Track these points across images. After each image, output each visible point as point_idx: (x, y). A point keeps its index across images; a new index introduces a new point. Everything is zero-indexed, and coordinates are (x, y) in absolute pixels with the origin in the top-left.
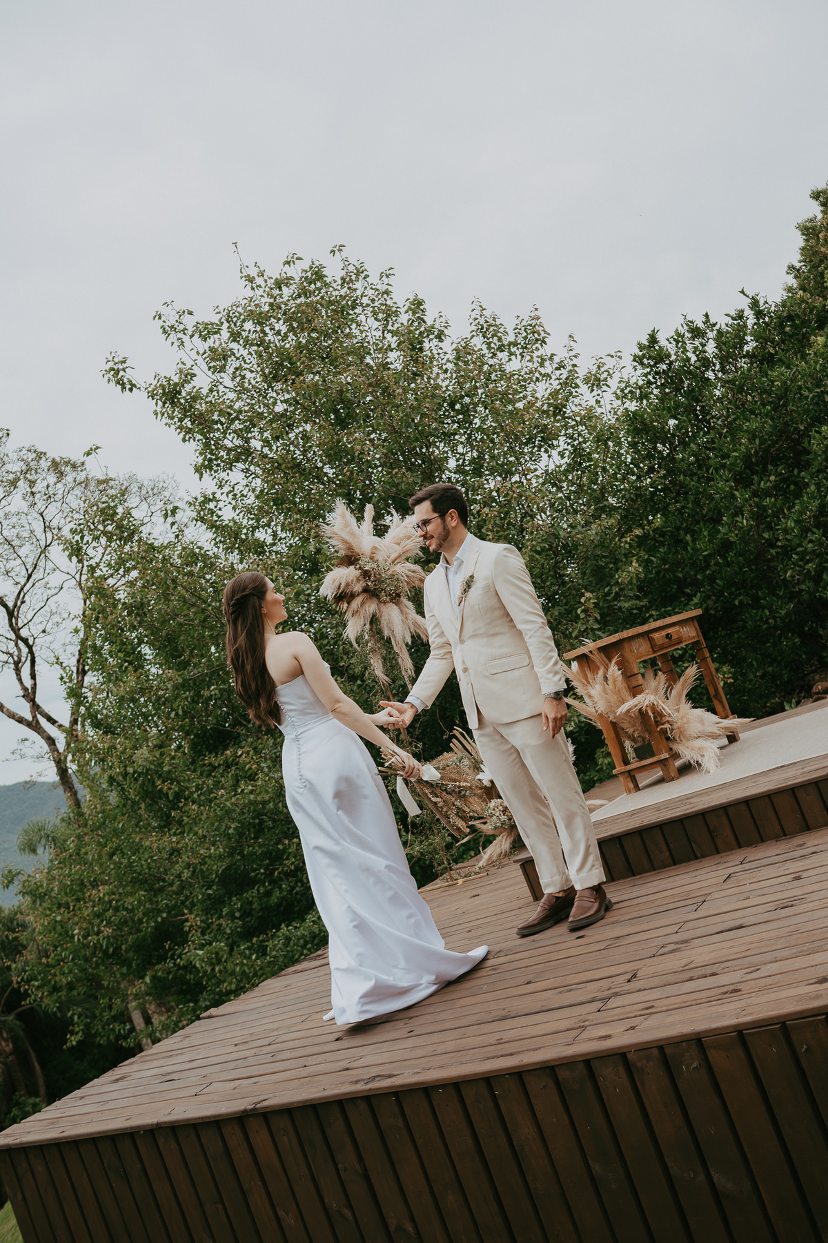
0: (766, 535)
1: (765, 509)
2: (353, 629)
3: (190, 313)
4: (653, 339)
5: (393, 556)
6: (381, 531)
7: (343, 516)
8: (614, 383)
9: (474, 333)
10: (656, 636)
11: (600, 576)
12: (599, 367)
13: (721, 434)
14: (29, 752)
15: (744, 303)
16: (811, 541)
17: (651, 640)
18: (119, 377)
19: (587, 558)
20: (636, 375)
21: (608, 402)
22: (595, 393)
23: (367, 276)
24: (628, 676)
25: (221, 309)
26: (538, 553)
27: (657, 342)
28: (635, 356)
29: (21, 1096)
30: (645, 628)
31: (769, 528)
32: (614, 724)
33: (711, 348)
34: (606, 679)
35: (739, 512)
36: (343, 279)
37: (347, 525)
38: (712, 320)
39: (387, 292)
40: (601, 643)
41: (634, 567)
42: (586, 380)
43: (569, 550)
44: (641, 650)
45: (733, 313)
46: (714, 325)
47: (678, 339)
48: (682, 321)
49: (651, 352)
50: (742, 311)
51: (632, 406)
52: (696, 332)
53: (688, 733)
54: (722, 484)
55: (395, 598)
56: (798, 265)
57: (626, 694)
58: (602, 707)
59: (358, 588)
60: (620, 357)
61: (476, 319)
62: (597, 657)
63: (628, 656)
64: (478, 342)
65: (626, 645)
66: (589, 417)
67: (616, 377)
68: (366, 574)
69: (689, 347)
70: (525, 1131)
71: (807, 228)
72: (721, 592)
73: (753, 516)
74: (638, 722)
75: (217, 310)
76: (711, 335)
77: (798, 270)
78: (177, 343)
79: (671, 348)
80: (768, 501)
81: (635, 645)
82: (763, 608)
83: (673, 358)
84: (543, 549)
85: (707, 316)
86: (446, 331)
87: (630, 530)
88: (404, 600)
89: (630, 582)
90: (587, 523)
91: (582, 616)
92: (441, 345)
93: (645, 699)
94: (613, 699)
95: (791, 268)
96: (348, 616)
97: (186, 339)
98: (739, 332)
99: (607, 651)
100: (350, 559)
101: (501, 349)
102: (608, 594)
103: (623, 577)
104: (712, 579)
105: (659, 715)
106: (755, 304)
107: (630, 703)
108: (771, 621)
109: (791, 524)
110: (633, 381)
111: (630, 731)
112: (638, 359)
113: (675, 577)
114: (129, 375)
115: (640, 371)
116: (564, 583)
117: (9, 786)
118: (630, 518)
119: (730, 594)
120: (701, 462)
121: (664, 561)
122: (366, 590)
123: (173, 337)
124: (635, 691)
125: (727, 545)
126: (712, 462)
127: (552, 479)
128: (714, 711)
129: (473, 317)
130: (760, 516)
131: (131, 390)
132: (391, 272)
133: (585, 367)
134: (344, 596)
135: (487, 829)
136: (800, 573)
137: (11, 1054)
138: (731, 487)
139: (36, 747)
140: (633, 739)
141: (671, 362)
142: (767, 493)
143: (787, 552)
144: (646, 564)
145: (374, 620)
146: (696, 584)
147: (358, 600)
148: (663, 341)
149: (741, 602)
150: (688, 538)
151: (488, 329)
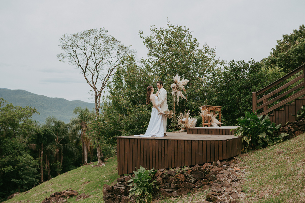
0: (239, 100)
1: (241, 96)
2: (173, 93)
3: (157, 29)
4: (233, 61)
5: (182, 84)
6: (181, 80)
7: (177, 76)
8: (225, 65)
10: (214, 108)
11: (210, 97)
12: (223, 61)
13: (238, 81)
14: (91, 93)
15: (251, 60)
16: (246, 104)
17: (213, 108)
18: (141, 35)
19: (209, 94)
20: (229, 66)
21: (222, 68)
22: (221, 66)
23: (188, 31)
24: (208, 111)
26: (201, 90)
27: (234, 62)
28: (229, 63)
29: (57, 161)
30: (213, 106)
31: (240, 99)
32: (204, 117)
33: (242, 66)
34: (205, 111)
35: (236, 95)
36: (184, 30)
37: (177, 78)
38: (244, 61)
39: (191, 35)
40: (206, 106)
41: (216, 98)
42: (220, 63)
43: (207, 92)
44: (211, 109)
45: (249, 61)
46: (244, 62)
47: (238, 62)
48: (239, 60)
49: (232, 63)
50: (250, 61)
51: (226, 71)
52: (241, 63)
53: (214, 122)
54: (235, 89)
55: (180, 90)
56: (274, 49)
57: (207, 113)
58: (203, 114)
59: (176, 87)
60: (227, 62)
62: (205, 108)
63: (209, 109)
64: (204, 50)
65: (210, 107)
66: (218, 70)
67: (225, 64)
68: (177, 86)
69: (239, 64)
70: (183, 146)
71: (279, 42)
72: (229, 107)
73: (238, 96)
74: (208, 118)
76: (243, 64)
77: (274, 50)
78: (152, 32)
79: (236, 64)
80: (241, 95)
81: (211, 108)
82: (235, 112)
83: (236, 65)
84: (202, 90)
85: (244, 60)
86: (199, 46)
87: (218, 91)
88: (181, 91)
89: (214, 100)
90: (211, 88)
91: (205, 103)
92: (197, 48)
93: (209, 115)
94: (205, 114)
95: (273, 49)
96: (173, 91)
97: (154, 32)
98: (248, 65)
99: (207, 107)
100: (176, 83)
101: (207, 52)
102: (210, 101)
103: (213, 99)
104: (228, 104)
105: (210, 118)
106: (253, 61)
107: (207, 115)
108: (235, 114)
109: (244, 100)
110: (228, 66)
111: (206, 119)
112: (230, 64)
113: (223, 102)
114: (142, 35)
115: (229, 65)
116: (204, 96)
117: (60, 99)
118: (219, 90)
119: (230, 108)
120: (234, 85)
121: (222, 98)
122: (176, 88)
123: (152, 31)
124: (209, 114)
125: (233, 100)
126: (235, 85)
127: (208, 78)
128: (219, 121)
129: (204, 45)
130: (239, 97)
131: (142, 38)
132: (193, 32)
133: (221, 60)
134: (173, 88)
135: (181, 127)
136: (242, 108)
137: (58, 152)
138: (237, 91)
139: (93, 92)
140: (206, 120)
141: (235, 66)
142: (242, 93)
143: (242, 104)
144: (218, 98)
145: (176, 93)
146: (226, 105)
147: (175, 89)
148: (235, 62)
149: (232, 109)
150: (227, 96)
151: (206, 48)
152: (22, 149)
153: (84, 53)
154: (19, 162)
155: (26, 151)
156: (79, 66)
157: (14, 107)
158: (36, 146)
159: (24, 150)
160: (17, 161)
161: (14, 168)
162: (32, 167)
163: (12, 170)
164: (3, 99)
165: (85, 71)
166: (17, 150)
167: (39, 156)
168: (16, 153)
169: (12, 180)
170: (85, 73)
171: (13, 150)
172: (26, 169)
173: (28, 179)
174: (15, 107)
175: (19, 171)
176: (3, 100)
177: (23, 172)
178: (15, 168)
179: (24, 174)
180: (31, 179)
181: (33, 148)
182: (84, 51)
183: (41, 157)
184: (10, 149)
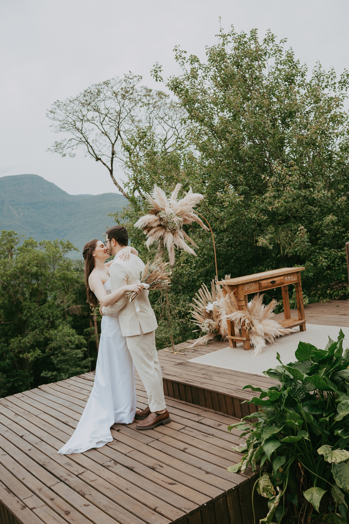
2: (149, 242)
3: (185, 52)
9: (313, 78)
25: (208, 47)
61: (316, 71)
65: (240, 287)
68: (161, 219)
75: (207, 48)
96: (147, 236)
122: (159, 226)
129: (314, 70)
132: (286, 40)
134: (148, 228)
145: (161, 238)
147: (155, 230)
152: (57, 316)
153: (103, 133)
154: (52, 340)
155: (64, 319)
156: (97, 160)
157: (38, 243)
158: (82, 308)
159: (61, 318)
160: (47, 341)
161: (43, 352)
162: (71, 348)
163: (41, 355)
164: (15, 232)
165: (112, 169)
166: (47, 320)
167: (91, 323)
168: (47, 326)
169: (42, 375)
170: (111, 171)
171: (41, 321)
172: (64, 354)
173: (68, 370)
174: (40, 244)
175: (52, 357)
176: (16, 234)
177: (58, 359)
178: (45, 353)
179: (61, 361)
180: (72, 369)
181: (77, 313)
182: (100, 127)
183: (94, 326)
184: (36, 320)
